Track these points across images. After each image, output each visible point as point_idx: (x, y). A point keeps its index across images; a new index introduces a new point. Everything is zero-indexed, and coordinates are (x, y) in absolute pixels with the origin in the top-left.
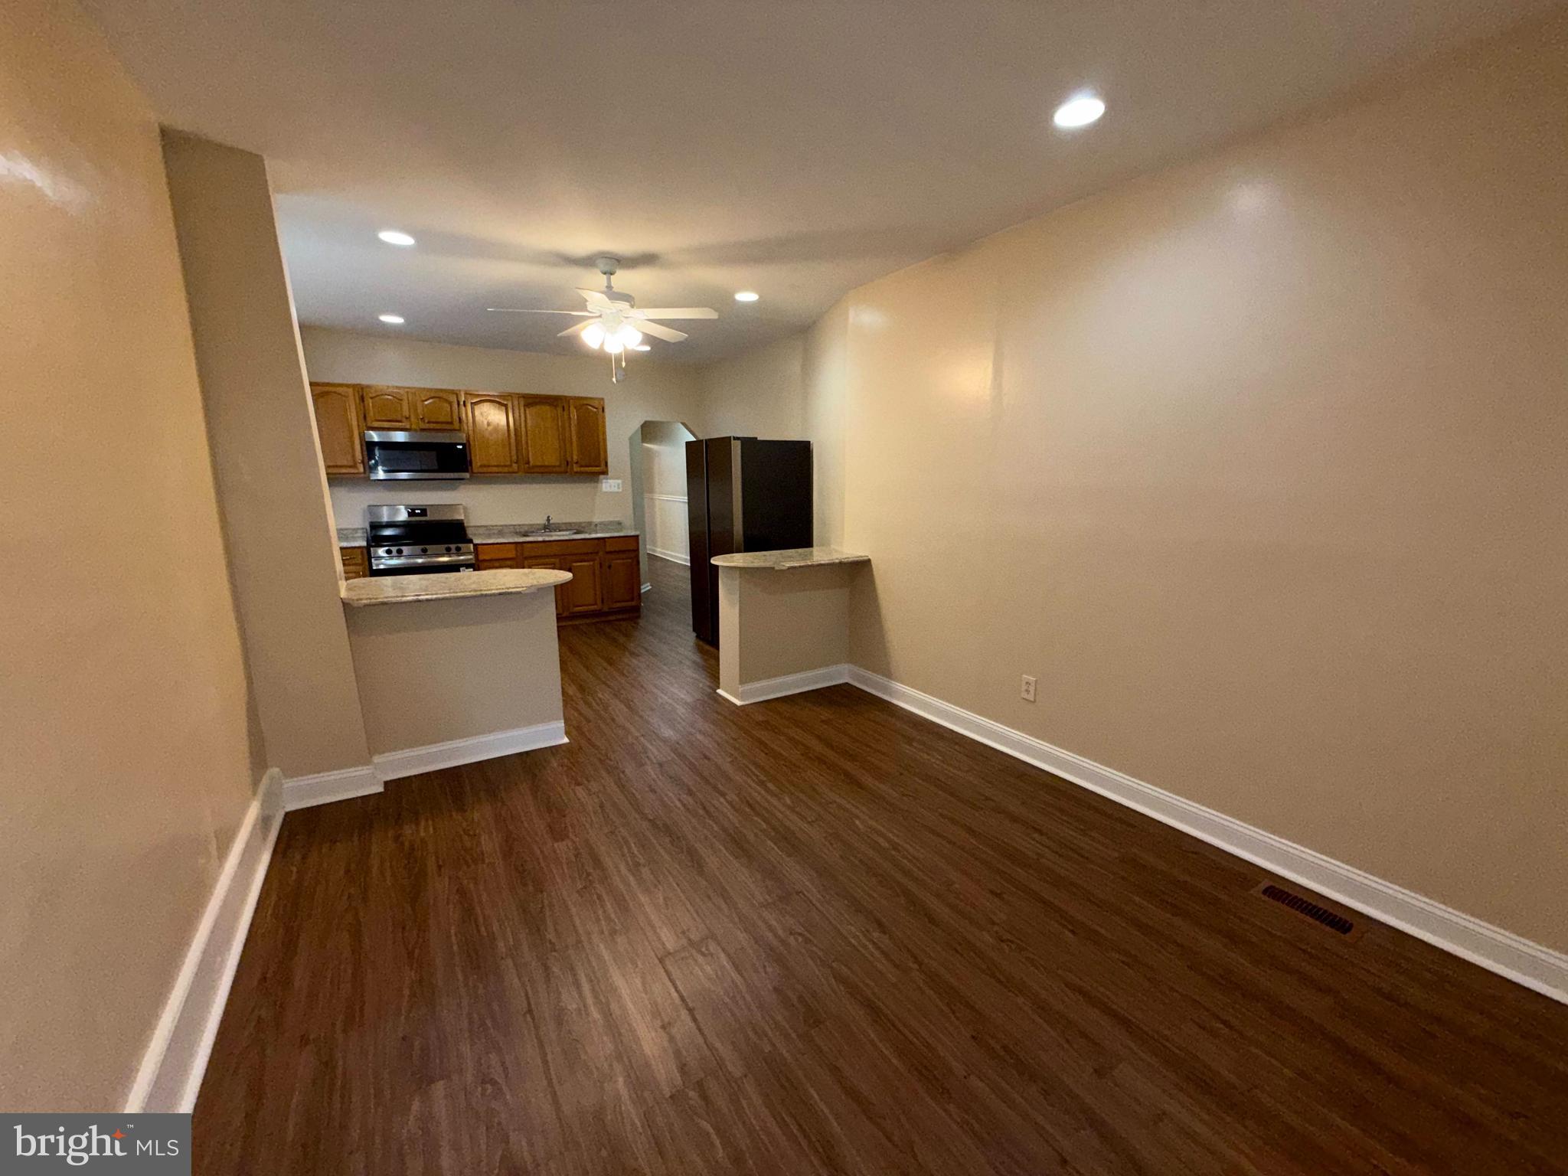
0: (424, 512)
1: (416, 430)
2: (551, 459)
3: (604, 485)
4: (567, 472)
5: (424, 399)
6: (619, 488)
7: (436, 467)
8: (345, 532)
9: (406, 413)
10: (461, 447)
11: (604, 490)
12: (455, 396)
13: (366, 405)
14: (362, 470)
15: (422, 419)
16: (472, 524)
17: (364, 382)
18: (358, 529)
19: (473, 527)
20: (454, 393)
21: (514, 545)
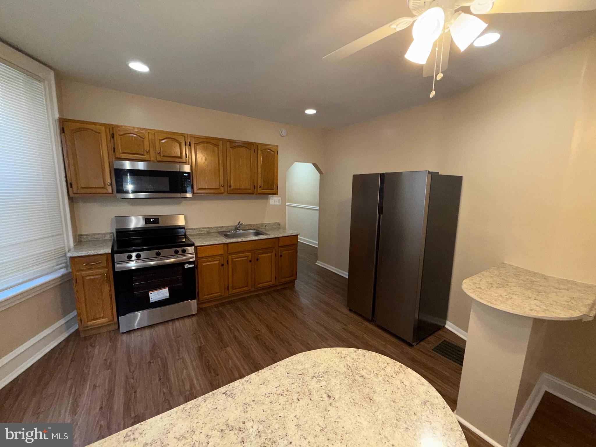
0: (157, 220)
1: (153, 162)
2: (245, 184)
3: (271, 200)
4: (253, 193)
5: (161, 139)
6: (279, 202)
8: (96, 236)
9: (147, 148)
10: (187, 175)
11: (271, 203)
12: (183, 138)
13: (115, 141)
14: (110, 191)
15: (159, 153)
16: (189, 227)
17: (115, 122)
18: (106, 234)
19: (191, 229)
20: (183, 136)
21: (222, 245)
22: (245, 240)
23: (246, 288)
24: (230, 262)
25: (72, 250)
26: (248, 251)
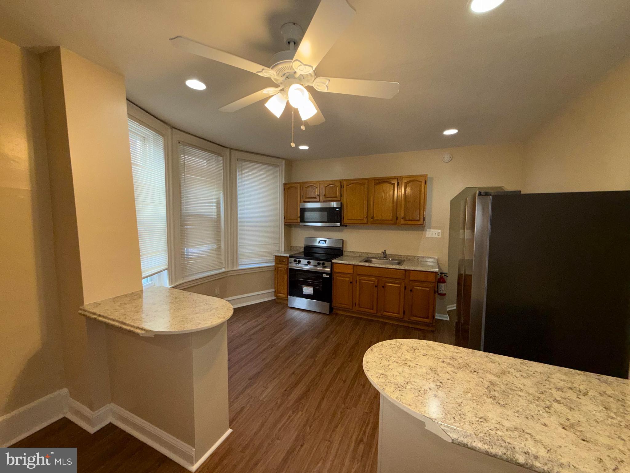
0: (325, 242)
1: (322, 202)
2: (387, 216)
3: (427, 232)
4: (395, 224)
5: (326, 186)
7: (326, 220)
9: (318, 194)
10: (338, 209)
11: (427, 236)
13: (304, 191)
14: (299, 221)
15: (324, 196)
18: (302, 247)
19: (348, 251)
20: (338, 182)
21: (352, 266)
22: (372, 266)
23: (372, 310)
24: (358, 282)
25: (283, 253)
26: (375, 276)
